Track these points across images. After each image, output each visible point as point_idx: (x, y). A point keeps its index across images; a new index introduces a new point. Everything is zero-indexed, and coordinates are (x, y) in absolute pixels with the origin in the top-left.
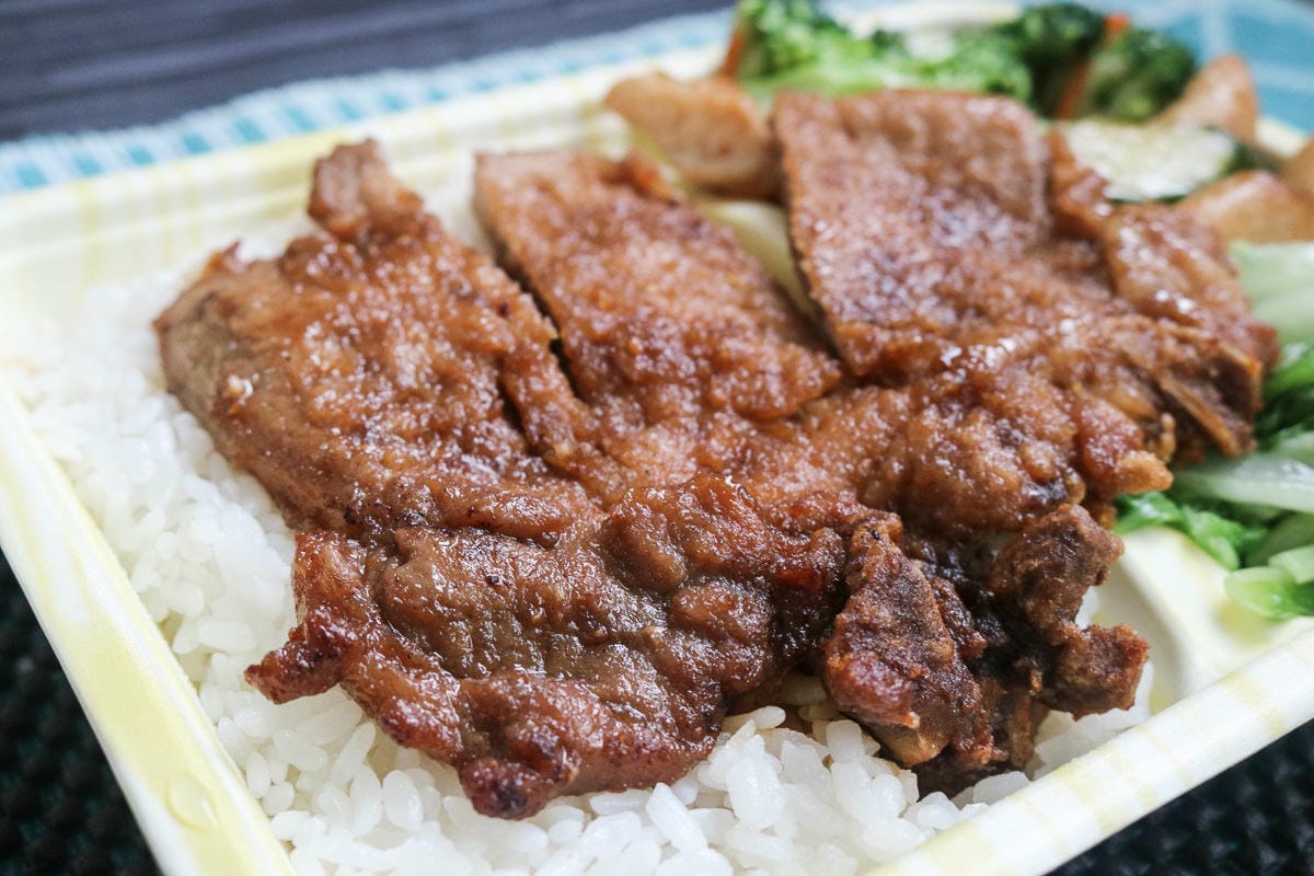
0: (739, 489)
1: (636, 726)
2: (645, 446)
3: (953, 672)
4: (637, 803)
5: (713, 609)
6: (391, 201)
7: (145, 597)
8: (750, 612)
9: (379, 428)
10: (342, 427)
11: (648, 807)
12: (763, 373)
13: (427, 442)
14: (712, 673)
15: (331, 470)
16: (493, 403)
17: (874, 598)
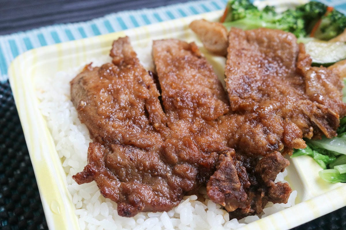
0: (194, 141)
1: (160, 198)
2: (177, 125)
3: (240, 191)
4: (158, 215)
5: (183, 171)
6: (129, 54)
7: (58, 152)
8: (192, 172)
9: (113, 117)
10: (105, 116)
11: (161, 217)
12: (210, 108)
13: (125, 121)
14: (180, 186)
15: (100, 127)
16: (142, 112)
17: (221, 173)
